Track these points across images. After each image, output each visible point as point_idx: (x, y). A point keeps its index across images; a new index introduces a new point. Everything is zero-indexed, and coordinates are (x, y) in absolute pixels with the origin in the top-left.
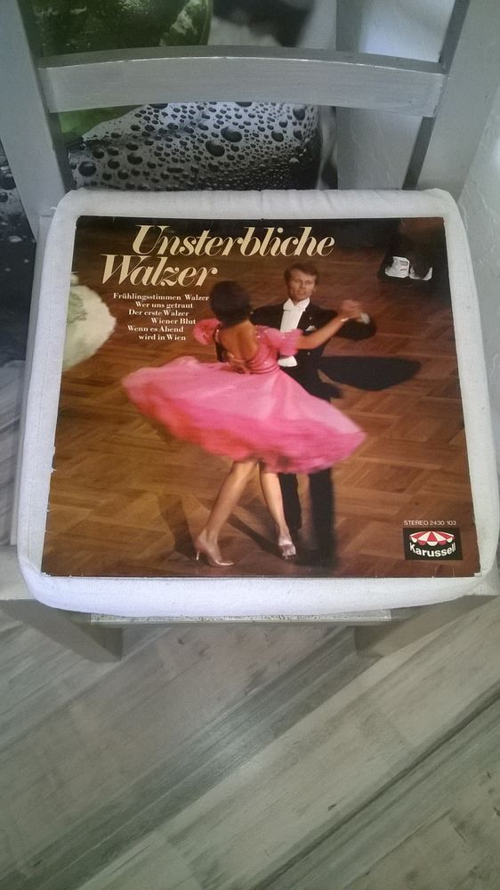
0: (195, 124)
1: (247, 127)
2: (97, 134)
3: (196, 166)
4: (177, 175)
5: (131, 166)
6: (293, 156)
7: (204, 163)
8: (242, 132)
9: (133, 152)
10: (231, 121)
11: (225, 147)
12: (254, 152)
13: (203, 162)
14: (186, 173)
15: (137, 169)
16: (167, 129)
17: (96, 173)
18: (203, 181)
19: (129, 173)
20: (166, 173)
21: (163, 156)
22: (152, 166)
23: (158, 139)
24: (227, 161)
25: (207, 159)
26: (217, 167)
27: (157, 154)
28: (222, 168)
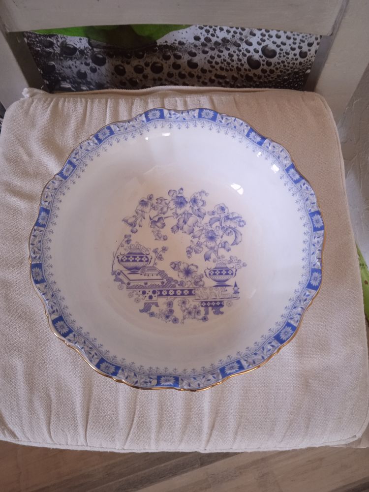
0: (243, 40)
1: (282, 47)
2: (167, 41)
3: (236, 75)
4: (221, 81)
5: (189, 69)
7: (242, 74)
8: (278, 50)
9: (193, 58)
10: (272, 40)
11: (262, 62)
12: (282, 67)
13: (242, 72)
14: (228, 80)
15: (193, 73)
16: (221, 42)
17: (164, 71)
19: (187, 74)
20: (213, 78)
21: (214, 64)
22: (204, 71)
23: (213, 49)
24: (261, 74)
25: (245, 70)
26: (251, 78)
27: (209, 62)
28: (255, 79)
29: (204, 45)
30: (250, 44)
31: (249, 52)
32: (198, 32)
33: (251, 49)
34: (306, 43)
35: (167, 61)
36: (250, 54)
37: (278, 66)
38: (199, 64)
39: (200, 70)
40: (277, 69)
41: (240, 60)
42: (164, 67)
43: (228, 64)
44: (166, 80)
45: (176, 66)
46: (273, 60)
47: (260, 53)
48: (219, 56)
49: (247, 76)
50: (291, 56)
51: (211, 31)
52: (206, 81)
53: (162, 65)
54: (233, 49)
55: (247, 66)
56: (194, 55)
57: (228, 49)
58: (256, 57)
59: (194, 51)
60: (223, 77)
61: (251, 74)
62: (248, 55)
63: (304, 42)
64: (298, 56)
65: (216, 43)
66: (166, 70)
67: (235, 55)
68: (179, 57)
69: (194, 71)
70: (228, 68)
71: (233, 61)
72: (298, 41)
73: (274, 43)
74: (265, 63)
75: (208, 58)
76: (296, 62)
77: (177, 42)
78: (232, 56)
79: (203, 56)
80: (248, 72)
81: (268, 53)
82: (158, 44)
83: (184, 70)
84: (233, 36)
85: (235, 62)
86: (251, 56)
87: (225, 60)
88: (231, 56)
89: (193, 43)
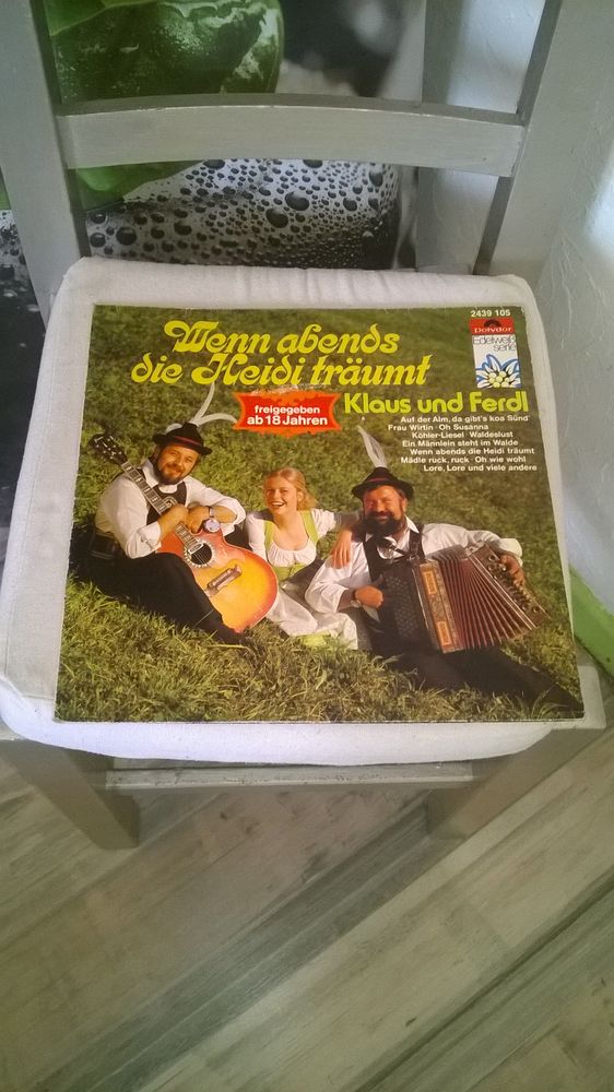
0: (255, 188)
1: (315, 193)
2: (140, 196)
3: (253, 239)
4: (231, 250)
5: (179, 237)
6: (367, 229)
7: (263, 236)
8: (310, 198)
9: (182, 220)
10: (298, 184)
11: (289, 217)
12: (321, 222)
13: (262, 234)
14: (241, 248)
15: (185, 241)
16: (222, 193)
17: (136, 242)
18: (262, 258)
19: (175, 245)
20: (218, 247)
21: (215, 226)
22: (202, 237)
23: (211, 205)
24: (292, 234)
25: (266, 230)
26: (277, 241)
27: (209, 224)
28: (284, 242)
29: (195, 199)
30: (268, 193)
31: (267, 204)
32: (187, 184)
33: (269, 199)
34: (350, 187)
35: (144, 227)
36: (270, 207)
37: (315, 221)
38: (192, 227)
39: (195, 237)
40: (314, 225)
41: (256, 217)
42: (138, 235)
43: (239, 224)
44: (143, 255)
45: (157, 234)
46: (306, 213)
47: (285, 204)
48: (223, 215)
49: (270, 238)
50: (331, 206)
51: (206, 179)
52: (208, 252)
53: (134, 231)
54: (242, 202)
55: (268, 225)
56: (184, 215)
57: (236, 204)
58: (280, 209)
59: (182, 209)
60: (234, 244)
61: (276, 236)
62: (266, 208)
63: (346, 185)
64: (342, 207)
65: (216, 196)
66: (141, 238)
67: (247, 211)
68: (161, 220)
69: (186, 239)
70: (239, 230)
71: (245, 219)
72: (336, 184)
73: (302, 188)
74: (294, 218)
75: (207, 218)
76: (342, 216)
77: (155, 198)
78: (243, 212)
79: (197, 216)
80: (271, 233)
81: (298, 204)
82: (126, 201)
83: (170, 238)
84: (240, 184)
85: (248, 221)
86: (272, 210)
87: (232, 220)
88: (241, 212)
89: (179, 199)
